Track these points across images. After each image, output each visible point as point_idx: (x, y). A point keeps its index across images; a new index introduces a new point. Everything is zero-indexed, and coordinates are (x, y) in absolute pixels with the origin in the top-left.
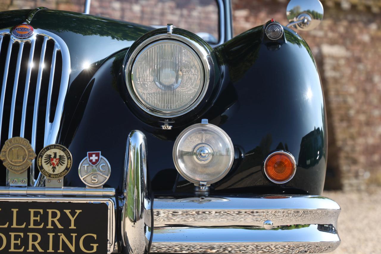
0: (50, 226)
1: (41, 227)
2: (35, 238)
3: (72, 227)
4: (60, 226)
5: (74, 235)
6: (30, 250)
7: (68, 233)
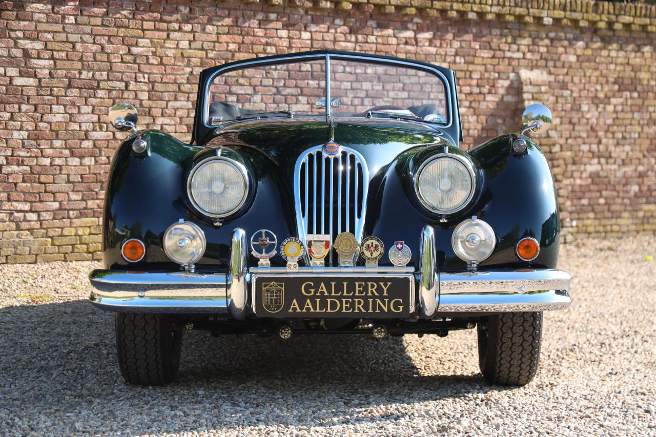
0: (370, 294)
1: (364, 294)
2: (359, 303)
3: (385, 294)
4: (376, 294)
5: (386, 300)
6: (356, 311)
7: (382, 299)
